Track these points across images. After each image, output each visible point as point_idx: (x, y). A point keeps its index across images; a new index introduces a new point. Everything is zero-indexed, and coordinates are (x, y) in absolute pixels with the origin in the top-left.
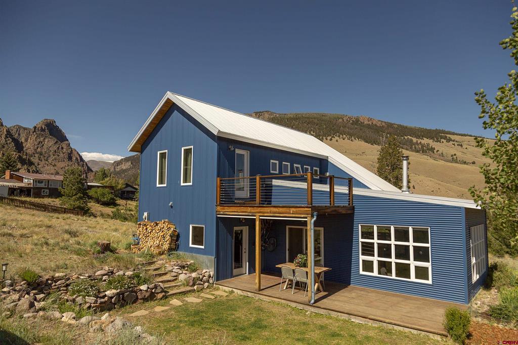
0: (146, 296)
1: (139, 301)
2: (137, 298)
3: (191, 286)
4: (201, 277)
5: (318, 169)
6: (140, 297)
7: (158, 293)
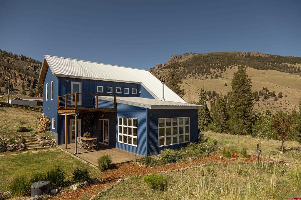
0: (12, 149)
1: (8, 151)
2: (7, 150)
3: (42, 146)
4: (49, 142)
5: (136, 89)
6: (8, 150)
7: (19, 148)
